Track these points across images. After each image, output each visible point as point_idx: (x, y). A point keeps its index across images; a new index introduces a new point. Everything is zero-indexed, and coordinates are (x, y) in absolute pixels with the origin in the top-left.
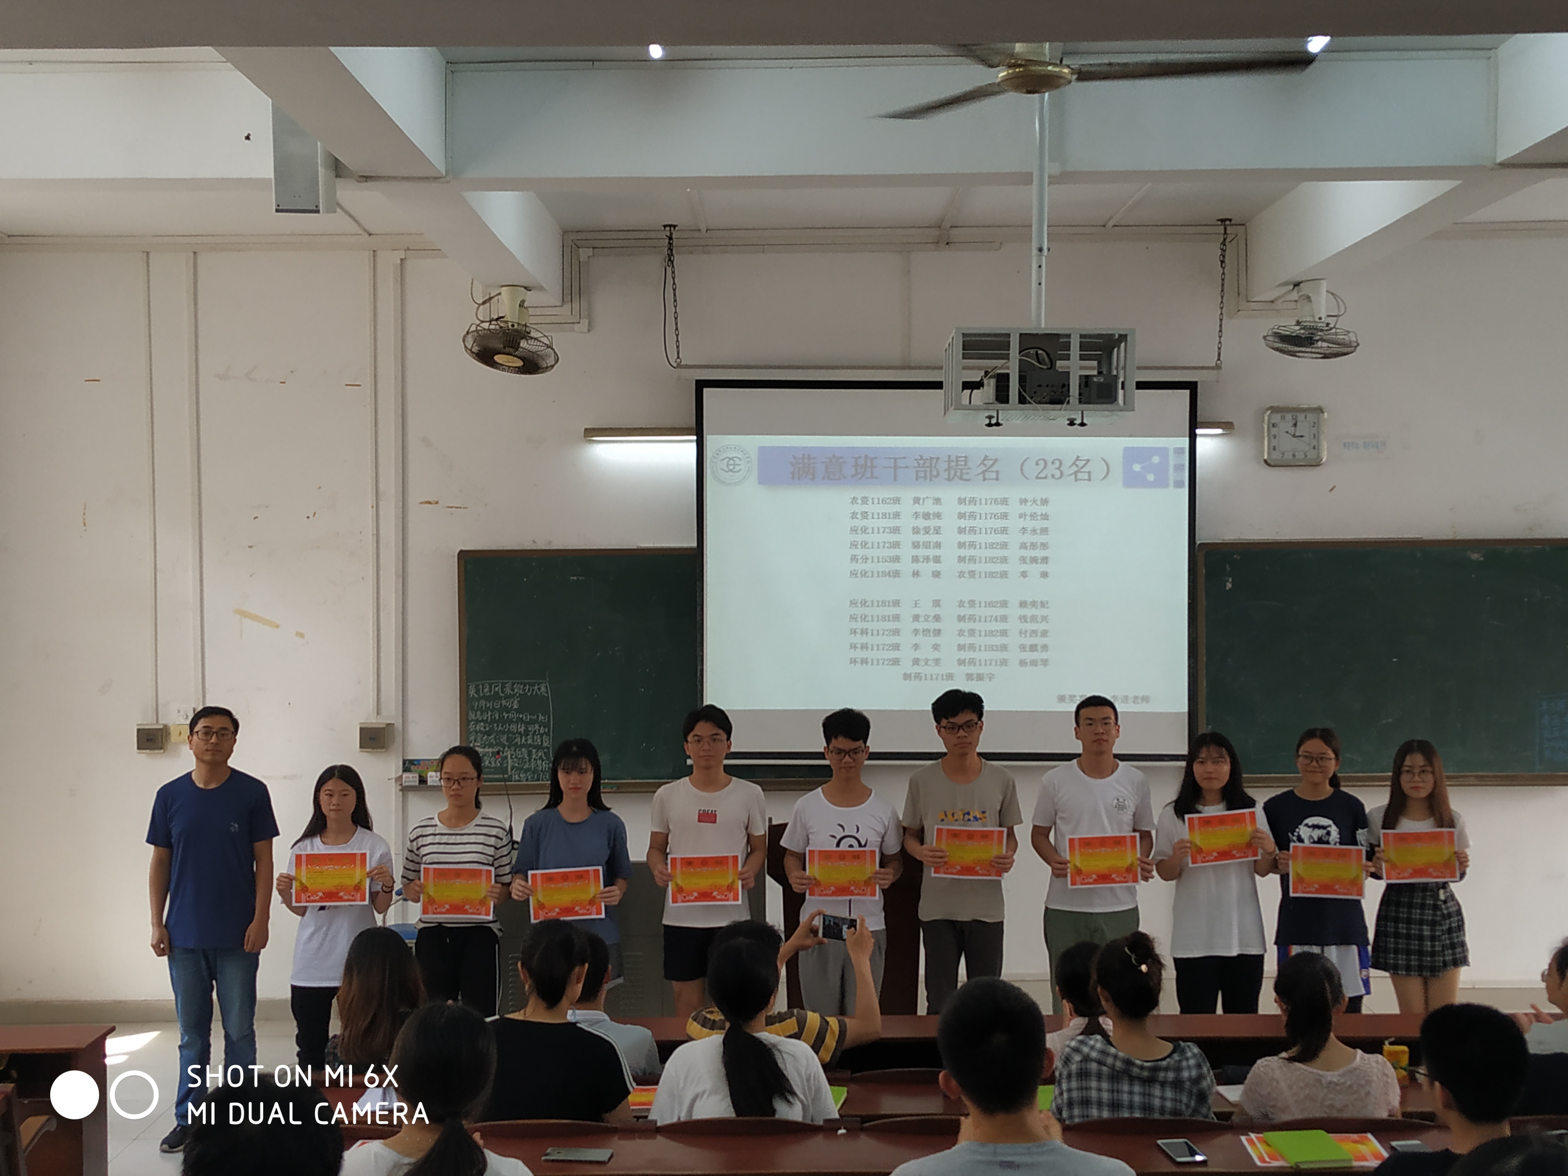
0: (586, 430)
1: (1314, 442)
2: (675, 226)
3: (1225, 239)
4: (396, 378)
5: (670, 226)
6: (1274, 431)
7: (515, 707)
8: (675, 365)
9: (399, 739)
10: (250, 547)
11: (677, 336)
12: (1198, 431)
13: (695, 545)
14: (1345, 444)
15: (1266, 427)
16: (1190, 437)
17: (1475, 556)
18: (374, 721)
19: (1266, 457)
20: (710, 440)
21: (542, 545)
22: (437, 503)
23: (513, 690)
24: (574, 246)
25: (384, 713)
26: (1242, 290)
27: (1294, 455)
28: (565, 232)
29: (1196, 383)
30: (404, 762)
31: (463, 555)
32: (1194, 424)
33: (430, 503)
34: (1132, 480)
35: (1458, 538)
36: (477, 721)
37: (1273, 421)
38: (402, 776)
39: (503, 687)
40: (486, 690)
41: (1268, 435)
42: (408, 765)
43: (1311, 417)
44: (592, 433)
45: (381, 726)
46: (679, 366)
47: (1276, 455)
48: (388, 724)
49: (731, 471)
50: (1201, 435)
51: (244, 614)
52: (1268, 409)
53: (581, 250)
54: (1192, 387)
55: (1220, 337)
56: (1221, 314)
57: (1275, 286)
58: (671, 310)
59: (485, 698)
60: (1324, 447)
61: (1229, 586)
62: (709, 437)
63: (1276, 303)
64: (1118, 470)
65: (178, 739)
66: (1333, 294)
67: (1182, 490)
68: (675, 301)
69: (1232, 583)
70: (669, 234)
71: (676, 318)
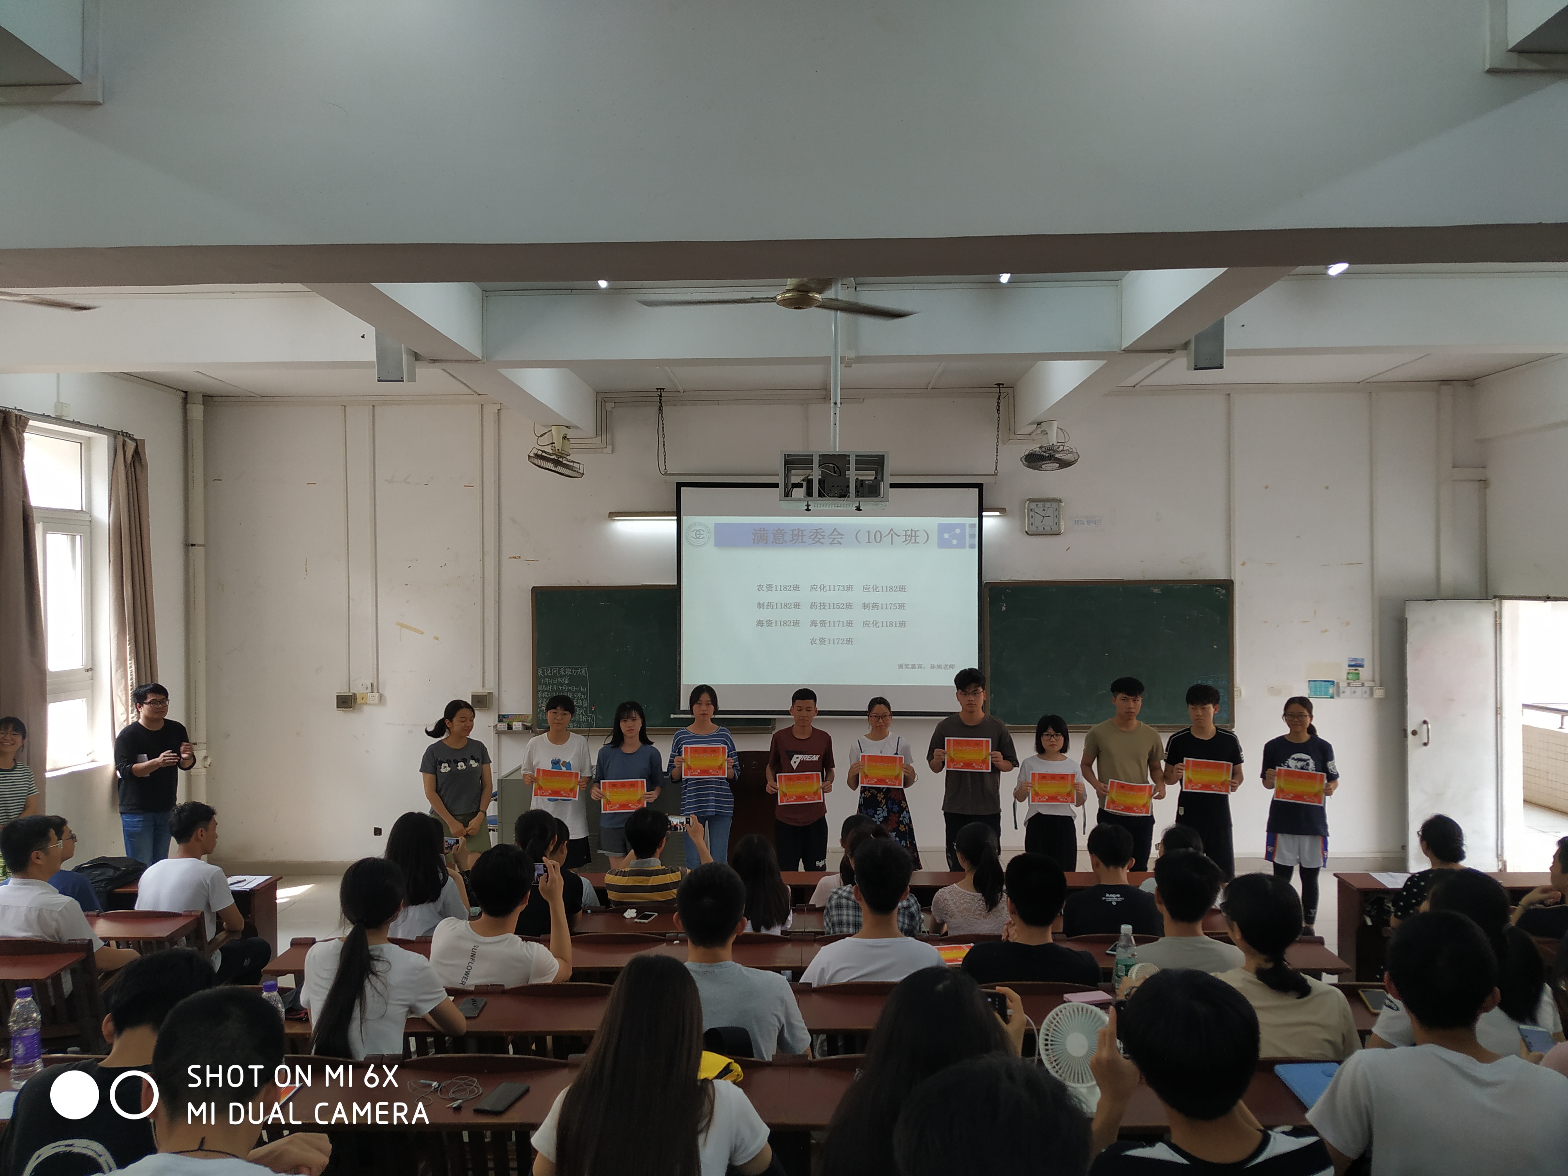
0: (610, 513)
1: (1056, 520)
2: (663, 389)
3: (999, 396)
4: (495, 482)
5: (661, 389)
6: (1032, 513)
7: (566, 682)
8: (663, 473)
9: (495, 702)
10: (406, 585)
11: (665, 456)
12: (984, 514)
13: (675, 583)
14: (1075, 521)
15: (1026, 511)
16: (979, 517)
17: (1156, 591)
18: (480, 690)
19: (1026, 530)
20: (684, 519)
21: (583, 583)
22: (520, 557)
23: (565, 672)
24: (603, 401)
25: (487, 686)
26: (1012, 428)
27: (1044, 529)
28: (597, 393)
29: (982, 484)
30: (499, 716)
31: (535, 590)
32: (981, 509)
33: (515, 558)
34: (943, 544)
35: (1145, 579)
36: (543, 691)
37: (1031, 508)
38: (497, 725)
39: (559, 670)
40: (548, 672)
41: (1028, 516)
42: (501, 718)
43: (1054, 505)
44: (614, 515)
45: (484, 694)
46: (666, 474)
47: (1033, 529)
48: (489, 693)
49: (698, 538)
50: (986, 516)
51: (402, 626)
52: (1028, 500)
53: (607, 404)
54: (980, 486)
55: (997, 456)
56: (998, 442)
57: (1029, 425)
58: (661, 440)
59: (548, 677)
60: (1062, 523)
61: (1004, 608)
62: (684, 517)
63: (1032, 435)
64: (934, 537)
65: (362, 702)
66: (1061, 429)
67: (974, 550)
68: (663, 434)
69: (1006, 607)
70: (660, 394)
71: (663, 445)
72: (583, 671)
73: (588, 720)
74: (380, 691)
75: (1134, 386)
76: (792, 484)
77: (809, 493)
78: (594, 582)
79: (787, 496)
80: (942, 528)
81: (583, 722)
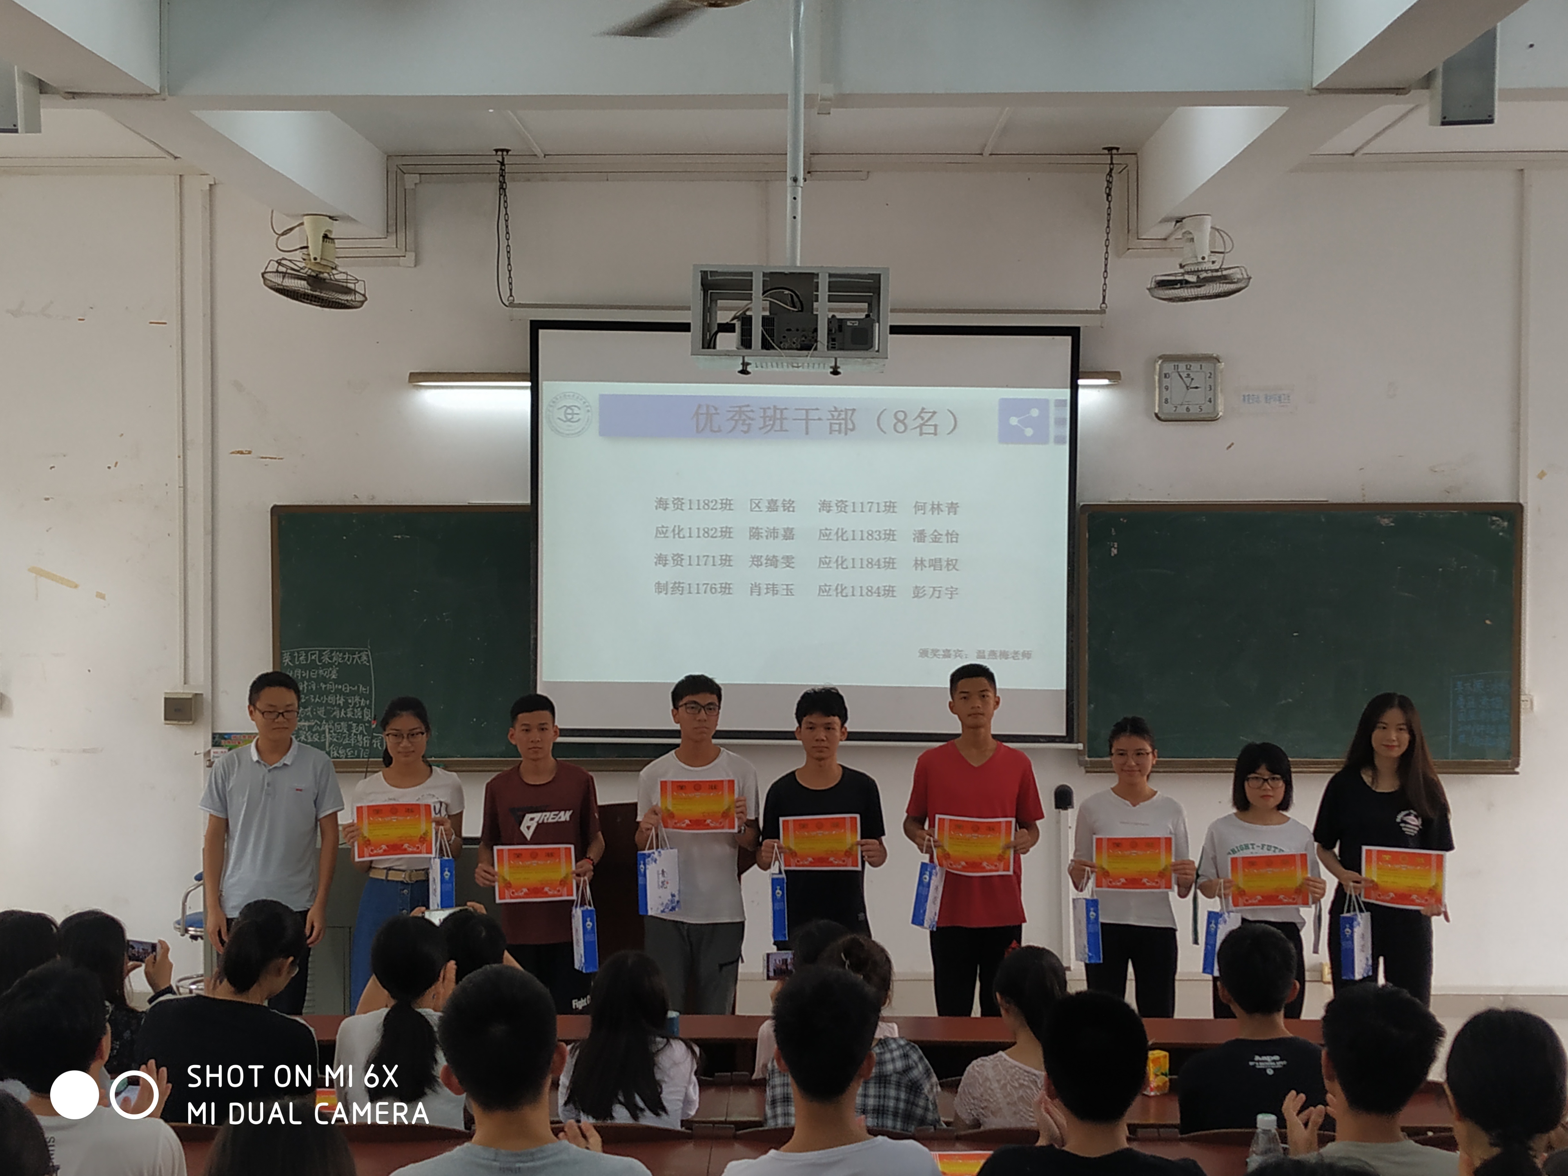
0: (411, 374)
1: (1210, 395)
2: (508, 151)
3: (1111, 170)
4: (204, 316)
5: (502, 150)
6: (1166, 382)
7: (334, 677)
8: (507, 303)
9: (207, 711)
10: (47, 499)
11: (510, 271)
12: (1081, 382)
13: (528, 501)
14: (1244, 397)
15: (1157, 378)
16: (1072, 388)
17: (1385, 521)
18: (179, 690)
19: (1157, 411)
20: (545, 386)
21: (364, 500)
22: (250, 453)
23: (331, 659)
24: (399, 171)
25: (191, 681)
26: (1133, 227)
27: (1188, 410)
28: (389, 156)
29: (1078, 329)
30: (214, 735)
31: (278, 512)
32: (1076, 373)
33: (241, 453)
34: (1009, 435)
35: (1367, 501)
37: (1165, 372)
38: (209, 751)
39: (320, 655)
40: (301, 658)
41: (1160, 388)
42: (218, 740)
43: (1207, 367)
44: (418, 377)
45: (184, 696)
46: (512, 305)
47: (1169, 409)
48: (196, 694)
49: (569, 420)
50: (1085, 387)
51: (40, 573)
52: (1160, 358)
53: (406, 175)
54: (1074, 332)
55: (1105, 278)
56: (1107, 252)
57: (1162, 222)
58: (503, 244)
59: (302, 665)
60: (1220, 400)
61: (1114, 551)
62: (545, 383)
63: (1167, 241)
64: (992, 423)
66: (1218, 230)
67: (1061, 447)
68: (508, 233)
69: (1118, 549)
70: (501, 160)
71: (509, 252)
72: (365, 658)
73: (371, 744)
75: (1355, 153)
76: (719, 325)
77: (746, 343)
78: (382, 499)
79: (709, 348)
81: (365, 748)
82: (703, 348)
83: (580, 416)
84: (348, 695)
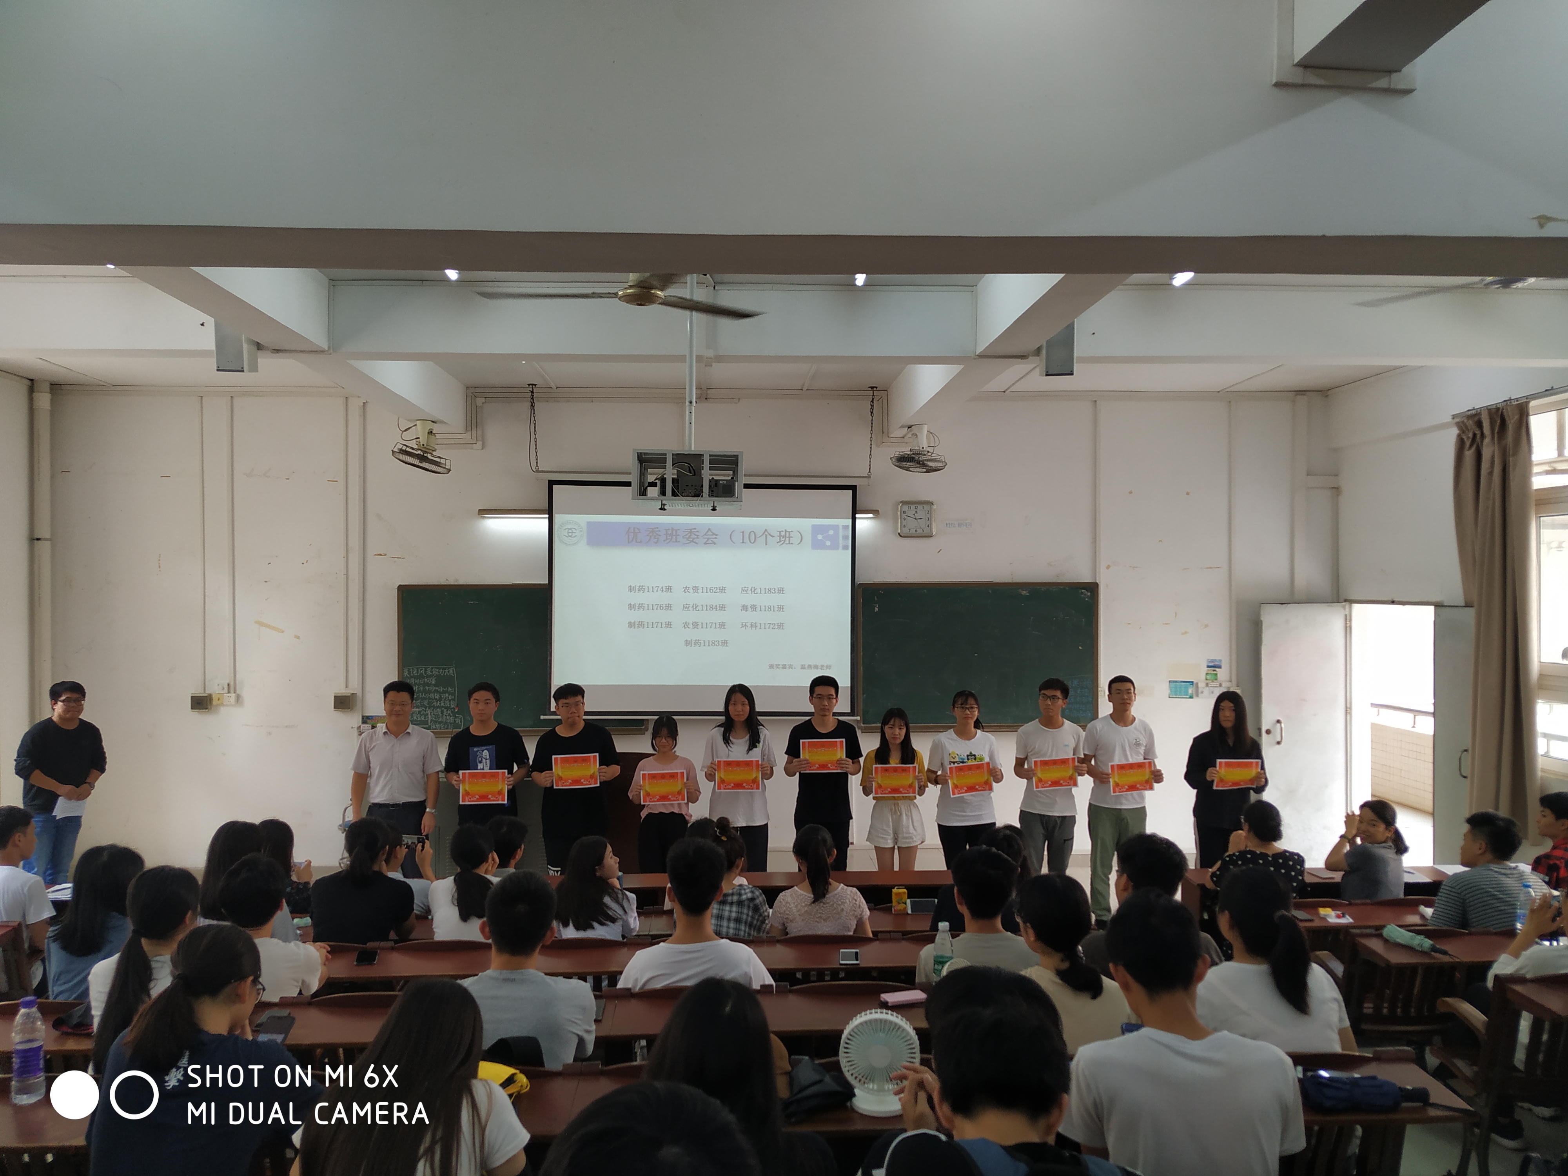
0: (479, 510)
1: (928, 523)
2: (535, 385)
3: (873, 399)
4: (360, 477)
5: (532, 385)
6: (904, 516)
7: (433, 683)
8: (534, 470)
9: (359, 703)
10: (266, 582)
11: (536, 452)
12: (857, 516)
13: (547, 582)
14: (947, 524)
15: (899, 513)
16: (852, 519)
17: (1024, 593)
18: (343, 691)
19: (899, 532)
20: (557, 517)
21: (452, 582)
22: (385, 555)
23: (432, 672)
24: (473, 396)
25: (350, 685)
26: (885, 430)
27: (916, 531)
28: (467, 388)
29: (856, 486)
30: (363, 717)
31: (401, 588)
32: (855, 511)
33: (381, 555)
34: (817, 545)
35: (1014, 581)
37: (903, 510)
38: (360, 726)
39: (426, 670)
40: (414, 672)
41: (901, 518)
42: (365, 719)
43: (926, 507)
44: (484, 512)
45: (346, 695)
46: (537, 471)
47: (906, 531)
48: (353, 694)
49: (570, 536)
50: (860, 518)
51: (260, 624)
52: (901, 502)
53: (477, 399)
54: (853, 488)
55: (870, 458)
56: (871, 444)
57: (900, 427)
58: (533, 437)
59: (415, 677)
60: (934, 526)
61: (877, 609)
62: (556, 515)
63: (905, 438)
64: (808, 538)
65: (219, 702)
66: (931, 433)
67: (847, 551)
68: (535, 431)
69: (879, 607)
70: (531, 390)
71: (536, 442)
73: (455, 721)
74: (238, 692)
75: (1004, 392)
76: (648, 483)
77: (663, 493)
78: (462, 581)
79: (642, 495)
80: (816, 530)
81: (451, 723)
82: (640, 495)
83: (576, 534)
84: (442, 693)
